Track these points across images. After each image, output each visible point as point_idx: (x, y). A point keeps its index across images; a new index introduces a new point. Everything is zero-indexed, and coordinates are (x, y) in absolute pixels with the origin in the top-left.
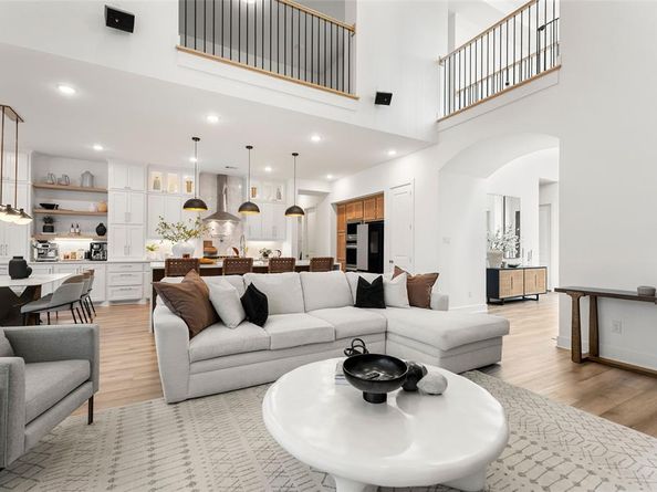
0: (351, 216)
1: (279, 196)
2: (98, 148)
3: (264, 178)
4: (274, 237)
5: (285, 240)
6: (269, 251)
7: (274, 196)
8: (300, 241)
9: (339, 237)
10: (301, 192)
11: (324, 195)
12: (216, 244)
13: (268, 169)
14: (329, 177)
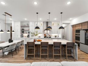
0: (77, 28)
1: (58, 25)
2: (26, 19)
3: (55, 21)
4: (57, 33)
5: (60, 34)
6: (56, 36)
7: (57, 25)
8: (63, 35)
9: (73, 33)
10: (63, 23)
11: (69, 24)
12: (46, 34)
13: (55, 19)
14: (71, 19)
